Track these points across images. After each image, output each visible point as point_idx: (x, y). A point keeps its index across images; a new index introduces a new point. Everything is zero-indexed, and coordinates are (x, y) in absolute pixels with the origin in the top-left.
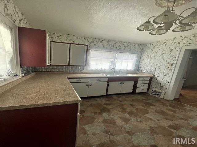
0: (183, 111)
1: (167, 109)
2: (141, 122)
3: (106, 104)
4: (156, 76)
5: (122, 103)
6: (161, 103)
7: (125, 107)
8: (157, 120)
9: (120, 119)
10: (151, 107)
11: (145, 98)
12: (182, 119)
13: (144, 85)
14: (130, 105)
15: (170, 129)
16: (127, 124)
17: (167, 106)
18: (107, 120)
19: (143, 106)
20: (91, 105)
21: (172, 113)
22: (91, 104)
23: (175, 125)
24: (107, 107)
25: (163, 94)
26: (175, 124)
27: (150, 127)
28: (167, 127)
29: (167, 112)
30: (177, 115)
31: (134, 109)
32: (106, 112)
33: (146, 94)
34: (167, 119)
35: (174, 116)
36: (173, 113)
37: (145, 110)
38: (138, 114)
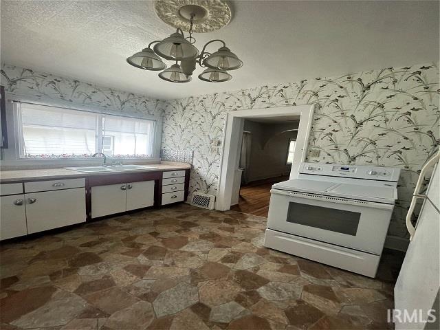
0: (244, 226)
1: (219, 228)
2: (173, 264)
3: (89, 245)
4: (196, 167)
5: (131, 234)
6: (210, 220)
7: (137, 240)
8: (203, 253)
9: (125, 271)
10: (193, 229)
11: (180, 215)
12: (243, 240)
13: (176, 188)
14: (150, 234)
15: (225, 264)
16: (142, 278)
17: (220, 222)
18: (90, 282)
19: (176, 231)
20: (42, 256)
21: (227, 234)
22: (42, 254)
23: (232, 254)
24: (89, 250)
25: (212, 200)
26: (232, 252)
27: (191, 270)
28: (220, 262)
29: (220, 232)
30: (236, 235)
31: (158, 241)
32: (89, 264)
33: (183, 205)
34: (220, 247)
35: (231, 239)
36: (229, 233)
37: (182, 237)
38: (166, 250)
